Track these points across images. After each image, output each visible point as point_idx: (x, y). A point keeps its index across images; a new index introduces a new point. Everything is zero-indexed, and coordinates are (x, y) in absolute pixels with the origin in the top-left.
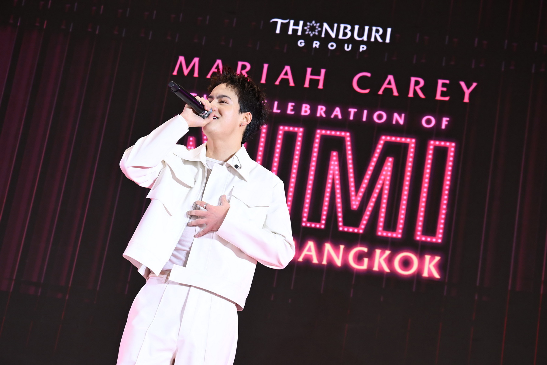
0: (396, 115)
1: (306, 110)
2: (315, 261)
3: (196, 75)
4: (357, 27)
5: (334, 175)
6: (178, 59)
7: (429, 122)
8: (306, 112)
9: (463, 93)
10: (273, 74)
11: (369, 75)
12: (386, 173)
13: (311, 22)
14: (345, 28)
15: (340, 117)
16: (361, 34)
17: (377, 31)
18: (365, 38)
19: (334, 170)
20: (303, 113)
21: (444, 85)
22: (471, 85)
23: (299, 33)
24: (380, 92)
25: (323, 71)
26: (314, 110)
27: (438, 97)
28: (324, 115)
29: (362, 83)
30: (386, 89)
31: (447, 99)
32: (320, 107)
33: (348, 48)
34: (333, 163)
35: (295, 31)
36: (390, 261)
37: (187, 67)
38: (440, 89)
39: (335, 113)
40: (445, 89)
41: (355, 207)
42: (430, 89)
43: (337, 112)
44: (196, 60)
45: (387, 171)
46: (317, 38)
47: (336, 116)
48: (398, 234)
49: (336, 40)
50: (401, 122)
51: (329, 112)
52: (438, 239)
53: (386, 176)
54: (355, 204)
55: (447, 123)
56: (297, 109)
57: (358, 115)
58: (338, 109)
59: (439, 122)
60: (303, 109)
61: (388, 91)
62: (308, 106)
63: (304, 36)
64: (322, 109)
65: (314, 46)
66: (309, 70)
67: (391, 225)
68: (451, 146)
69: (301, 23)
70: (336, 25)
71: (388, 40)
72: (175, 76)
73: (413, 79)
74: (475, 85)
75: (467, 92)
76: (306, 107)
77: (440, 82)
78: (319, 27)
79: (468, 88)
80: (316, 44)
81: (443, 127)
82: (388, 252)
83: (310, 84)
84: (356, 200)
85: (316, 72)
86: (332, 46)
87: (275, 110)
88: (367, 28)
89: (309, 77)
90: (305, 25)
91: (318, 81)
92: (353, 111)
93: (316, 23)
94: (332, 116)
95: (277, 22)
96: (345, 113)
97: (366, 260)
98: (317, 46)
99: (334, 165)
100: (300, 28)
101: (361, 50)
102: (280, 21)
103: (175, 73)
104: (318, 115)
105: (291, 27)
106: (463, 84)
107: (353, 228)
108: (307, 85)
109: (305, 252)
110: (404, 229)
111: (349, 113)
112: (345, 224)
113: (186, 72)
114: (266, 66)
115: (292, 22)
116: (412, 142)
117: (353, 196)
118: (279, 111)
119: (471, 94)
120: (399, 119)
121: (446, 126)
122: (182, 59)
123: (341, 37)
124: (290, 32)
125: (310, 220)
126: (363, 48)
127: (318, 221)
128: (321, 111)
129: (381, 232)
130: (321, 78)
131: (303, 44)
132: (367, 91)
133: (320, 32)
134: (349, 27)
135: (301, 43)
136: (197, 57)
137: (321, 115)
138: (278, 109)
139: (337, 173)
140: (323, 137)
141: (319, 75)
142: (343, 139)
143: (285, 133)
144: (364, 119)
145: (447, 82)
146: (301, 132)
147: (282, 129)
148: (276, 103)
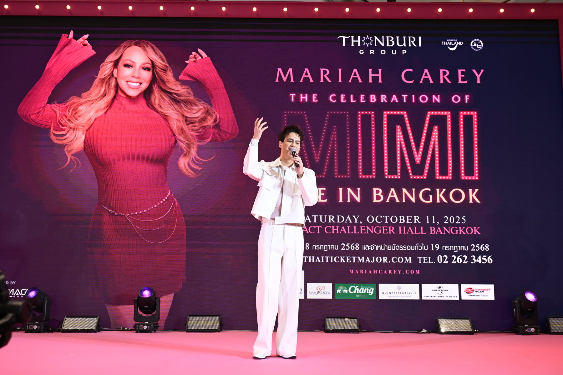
0: (434, 96)
2: (398, 201)
3: (292, 80)
4: (398, 38)
5: (400, 141)
6: (277, 70)
7: (456, 99)
8: (373, 100)
9: (476, 77)
10: (346, 76)
11: (411, 70)
12: (435, 137)
13: (366, 37)
14: (390, 39)
15: (397, 101)
16: (401, 42)
17: (412, 39)
18: (404, 45)
19: (400, 138)
20: (371, 101)
21: (462, 73)
22: (480, 71)
23: (359, 45)
24: (421, 82)
25: (380, 70)
26: (378, 98)
27: (460, 82)
28: (386, 101)
29: (407, 76)
30: (424, 79)
31: (466, 82)
32: (382, 96)
33: (394, 53)
34: (398, 133)
35: (356, 44)
36: (446, 195)
37: (285, 77)
38: (460, 76)
39: (393, 99)
40: (463, 76)
41: (418, 162)
42: (453, 76)
43: (395, 98)
44: (290, 70)
45: (435, 135)
46: (372, 47)
47: (394, 101)
48: (449, 177)
49: (385, 47)
50: (438, 101)
51: (389, 98)
52: (476, 177)
53: (435, 138)
54: (418, 159)
55: (468, 99)
56: (367, 98)
57: (409, 99)
58: (394, 96)
59: (463, 99)
60: (371, 98)
61: (426, 80)
62: (374, 96)
63: (363, 47)
64: (384, 97)
65: (371, 53)
66: (370, 70)
67: (444, 171)
68: (474, 114)
69: (359, 37)
70: (383, 37)
71: (420, 45)
73: (441, 71)
74: (482, 71)
75: (478, 77)
76: (373, 97)
77: (460, 71)
78: (372, 39)
79: (479, 74)
80: (372, 52)
81: (466, 102)
82: (444, 190)
83: (372, 80)
84: (418, 157)
85: (375, 72)
86: (383, 52)
87: (352, 101)
88: (404, 38)
89: (371, 75)
90: (361, 39)
91: (378, 77)
92: (405, 96)
93: (369, 37)
94: (392, 101)
95: (342, 38)
96: (400, 99)
97: (431, 196)
98: (373, 53)
99: (399, 135)
100: (359, 41)
101: (403, 53)
102: (344, 37)
103: (277, 81)
104: (382, 101)
105: (353, 41)
106: (474, 71)
107: (420, 176)
108: (370, 81)
109: (390, 196)
110: (453, 173)
111: (403, 98)
112: (414, 174)
113: (285, 79)
114: (340, 70)
115: (352, 37)
116: (448, 114)
117: (415, 154)
118: (355, 101)
119: (480, 77)
120: (436, 99)
121: (468, 101)
122: (280, 70)
123: (388, 45)
124: (353, 45)
125: (389, 174)
126: (404, 52)
127: (396, 174)
128: (383, 98)
129: (438, 177)
130: (380, 75)
131: (363, 52)
132: (412, 82)
133: (373, 43)
134: (393, 38)
135: (361, 51)
136: (290, 68)
137: (384, 101)
138: (354, 99)
139: (402, 140)
140: (388, 116)
141: (378, 74)
142: (402, 116)
143: (363, 116)
144: (414, 101)
145: (464, 70)
146: (373, 114)
147: (360, 113)
148: (352, 96)
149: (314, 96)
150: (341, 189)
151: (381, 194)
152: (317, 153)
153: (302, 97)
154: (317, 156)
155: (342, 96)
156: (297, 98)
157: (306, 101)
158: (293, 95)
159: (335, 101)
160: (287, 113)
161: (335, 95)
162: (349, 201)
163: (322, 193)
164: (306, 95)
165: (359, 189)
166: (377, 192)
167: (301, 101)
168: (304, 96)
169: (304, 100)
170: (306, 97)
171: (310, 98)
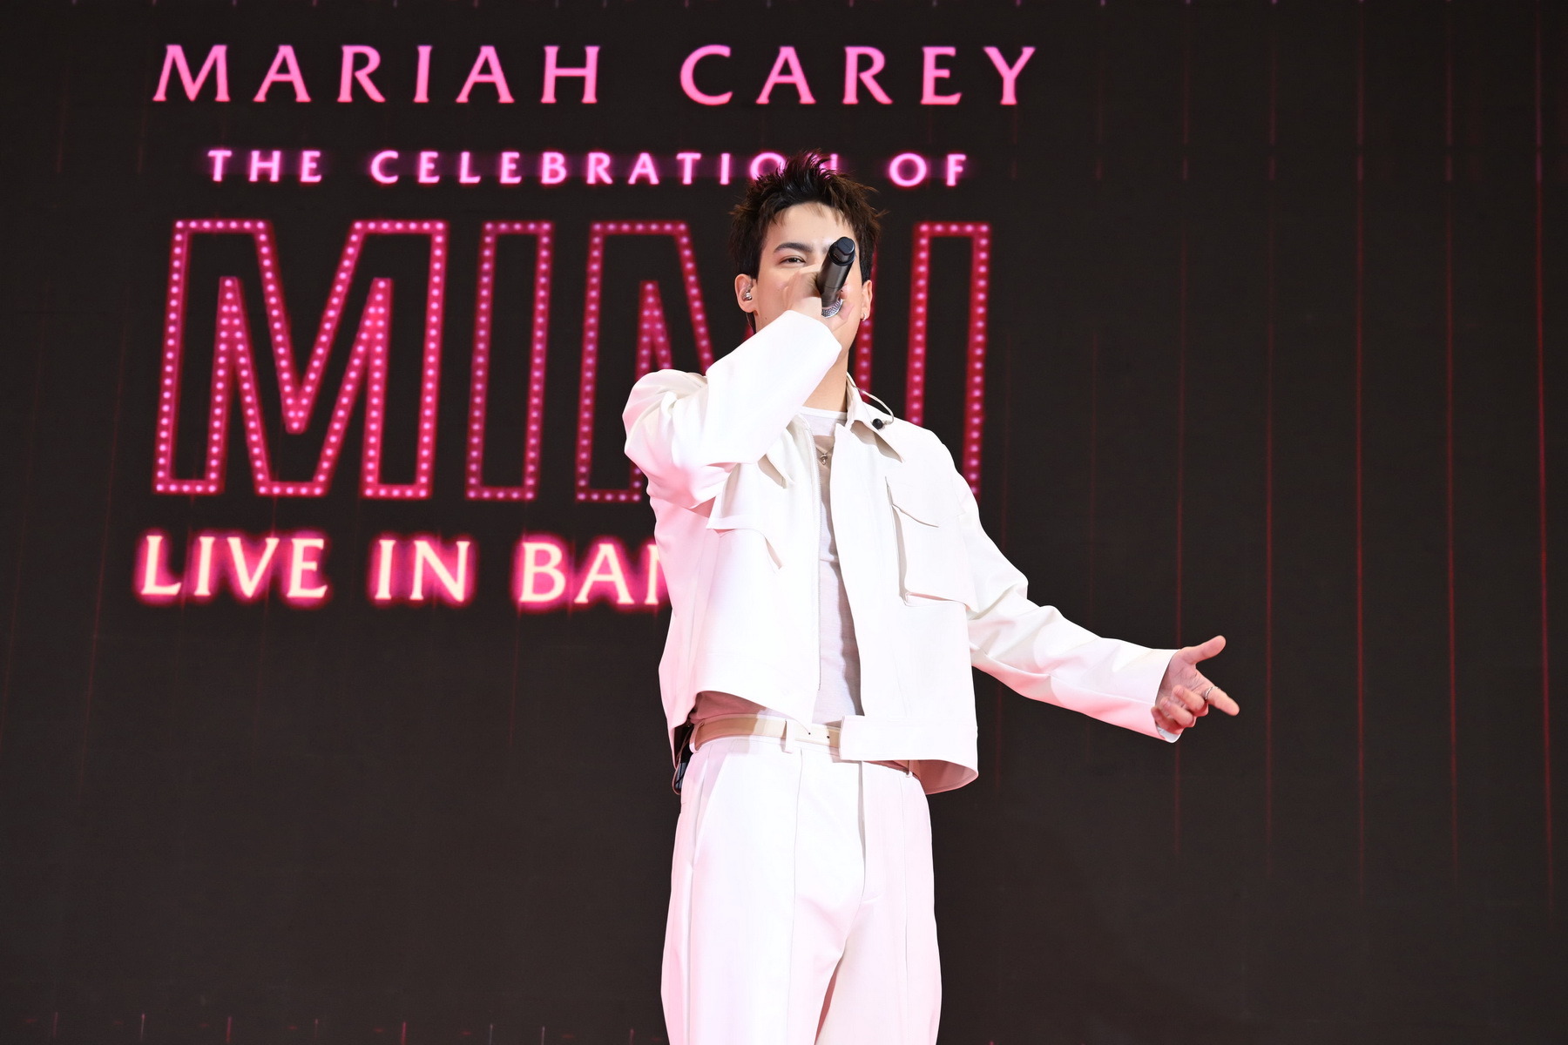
1: (553, 167)
2: (625, 598)
3: (223, 95)
5: (653, 348)
6: (162, 55)
7: (908, 170)
8: (554, 174)
9: (999, 80)
10: (448, 74)
11: (725, 51)
15: (654, 180)
19: (652, 334)
20: (546, 179)
21: (941, 62)
22: (1020, 54)
24: (763, 99)
25: (592, 52)
26: (576, 167)
27: (929, 97)
28: (607, 180)
29: (707, 75)
30: (777, 86)
31: (953, 99)
32: (593, 157)
34: (646, 313)
37: (194, 77)
38: (931, 73)
39: (637, 171)
40: (945, 73)
42: (902, 76)
43: (645, 166)
44: (218, 53)
47: (643, 180)
51: (621, 168)
55: (960, 169)
56: (528, 168)
57: (706, 170)
58: (645, 158)
59: (937, 170)
60: (547, 167)
61: (786, 92)
62: (560, 158)
64: (599, 162)
66: (551, 52)
68: (980, 233)
72: (160, 103)
73: (852, 53)
74: (1028, 52)
75: (1009, 76)
76: (553, 161)
77: (930, 53)
79: (1011, 64)
81: (951, 181)
83: (557, 93)
85: (571, 58)
87: (465, 178)
89: (552, 72)
91: (581, 81)
92: (688, 159)
94: (632, 180)
96: (668, 168)
99: (652, 320)
103: (160, 96)
104: (591, 180)
106: (993, 53)
108: (549, 96)
109: (593, 576)
111: (680, 166)
113: (192, 90)
114: (424, 52)
118: (476, 180)
119: (1020, 81)
121: (960, 178)
122: (175, 52)
125: (597, 482)
127: (623, 483)
128: (598, 167)
130: (589, 73)
132: (724, 98)
136: (220, 42)
137: (599, 180)
138: (472, 172)
139: (661, 340)
140: (610, 241)
141: (582, 63)
142: (670, 241)
143: (502, 241)
144: (725, 180)
145: (950, 51)
146: (548, 234)
147: (492, 231)
148: (465, 157)
149: (309, 160)
150: (387, 546)
151: (558, 567)
152: (297, 393)
153: (256, 164)
154: (298, 407)
155: (426, 160)
156: (237, 167)
157: (274, 177)
158: (219, 156)
159: (393, 179)
160: (186, 228)
161: (394, 154)
162: (417, 594)
163: (306, 559)
164: (276, 155)
165: (463, 546)
166: (542, 558)
167: (254, 177)
168: (266, 157)
169: (265, 175)
170: (274, 165)
171: (291, 167)
